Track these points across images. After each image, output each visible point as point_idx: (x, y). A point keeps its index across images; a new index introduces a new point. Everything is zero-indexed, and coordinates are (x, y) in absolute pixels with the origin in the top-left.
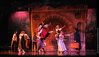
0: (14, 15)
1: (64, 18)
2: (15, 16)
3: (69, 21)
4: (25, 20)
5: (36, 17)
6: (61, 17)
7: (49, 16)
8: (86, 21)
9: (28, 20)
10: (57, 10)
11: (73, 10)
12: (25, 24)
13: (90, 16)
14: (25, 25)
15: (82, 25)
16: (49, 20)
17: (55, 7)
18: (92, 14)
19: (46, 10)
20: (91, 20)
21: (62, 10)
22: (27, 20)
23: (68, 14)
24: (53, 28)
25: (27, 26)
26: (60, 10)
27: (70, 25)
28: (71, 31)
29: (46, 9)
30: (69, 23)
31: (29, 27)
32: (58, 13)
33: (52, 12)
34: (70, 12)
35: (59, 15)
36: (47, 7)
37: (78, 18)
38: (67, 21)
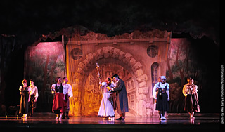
0: (34, 49)
1: (128, 55)
2: (37, 50)
3: (137, 61)
4: (55, 58)
5: (76, 53)
6: (122, 53)
7: (99, 51)
8: (168, 61)
9: (61, 59)
10: (115, 40)
11: (144, 40)
12: (55, 65)
13: (174, 52)
14: (55, 68)
15: (160, 67)
16: (100, 59)
17: (110, 35)
18: (179, 47)
19: (95, 41)
20: (177, 59)
21: (123, 40)
22: (59, 57)
23: (135, 48)
24: (108, 74)
25: (58, 69)
26: (120, 40)
27: (139, 68)
28: (140, 80)
29: (94, 38)
30: (135, 65)
31: (63, 72)
32: (116, 46)
33: (105, 45)
34: (139, 43)
35: (118, 50)
36: (97, 35)
37: (154, 56)
38: (133, 60)
